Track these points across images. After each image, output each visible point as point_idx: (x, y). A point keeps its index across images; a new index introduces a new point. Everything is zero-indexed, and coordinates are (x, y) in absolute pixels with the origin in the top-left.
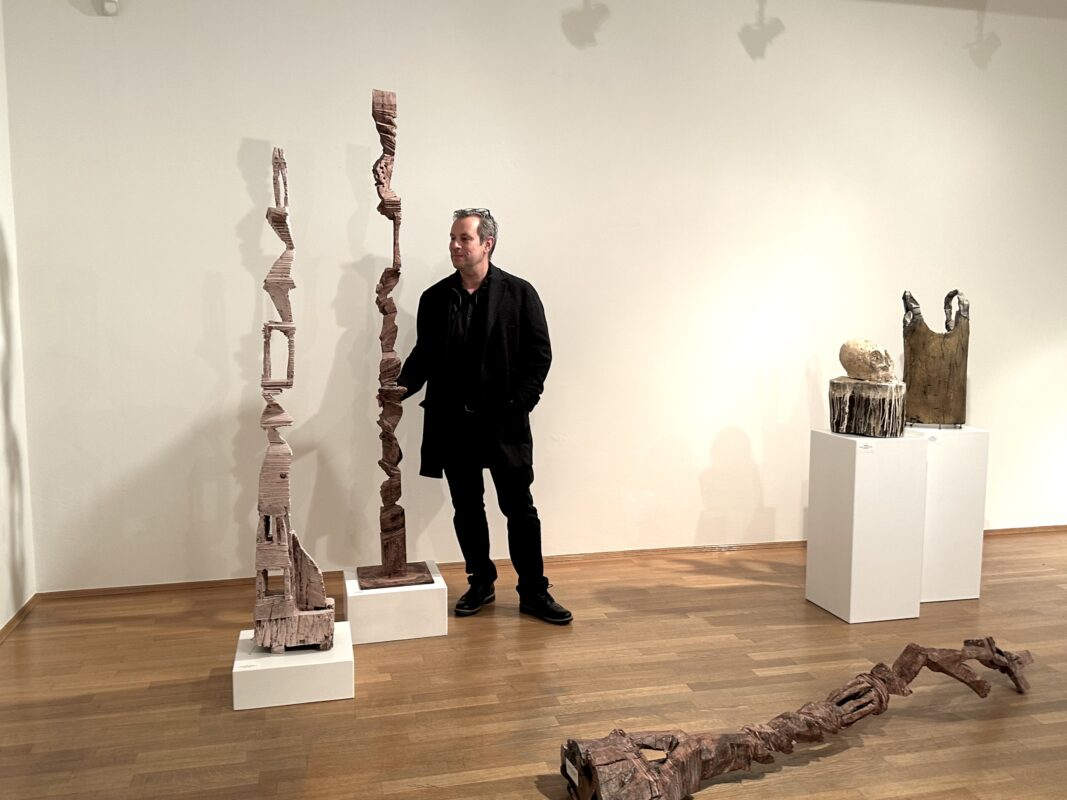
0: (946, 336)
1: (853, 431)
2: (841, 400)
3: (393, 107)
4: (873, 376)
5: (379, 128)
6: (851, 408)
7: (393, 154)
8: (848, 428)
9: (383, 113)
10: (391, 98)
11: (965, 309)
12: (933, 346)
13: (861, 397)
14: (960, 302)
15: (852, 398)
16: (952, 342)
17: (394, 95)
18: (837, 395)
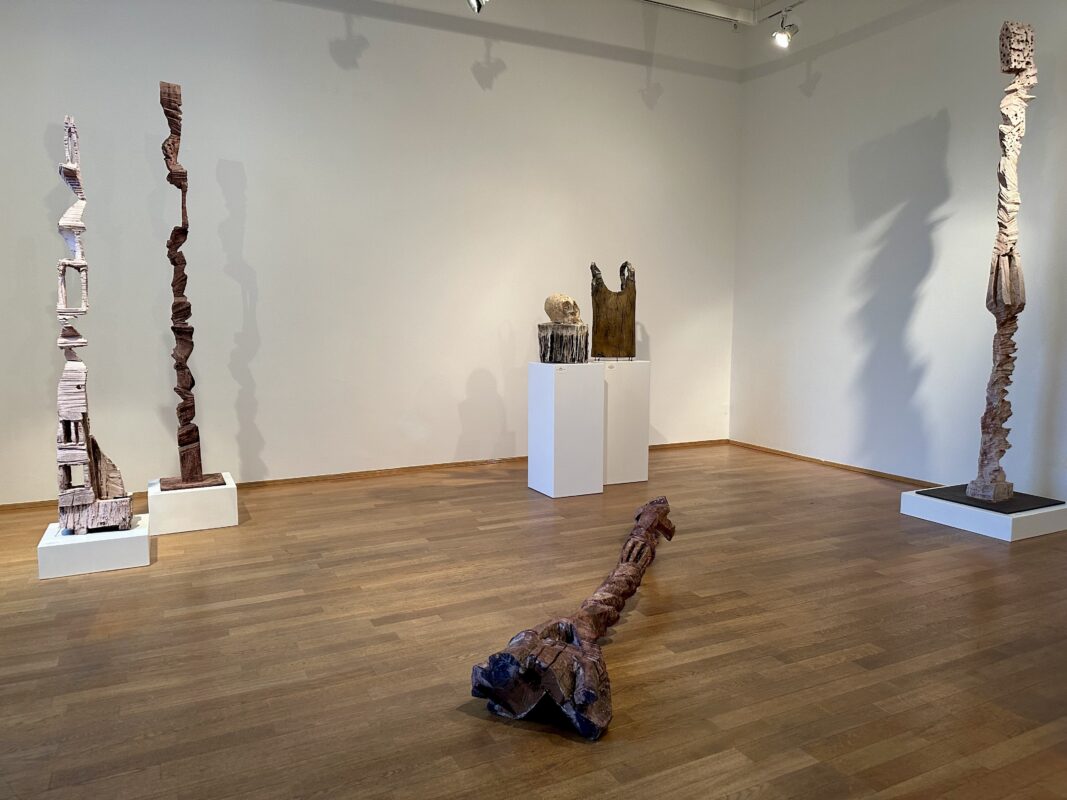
0: (619, 294)
1: (552, 360)
2: (545, 338)
3: (178, 96)
4: (566, 320)
5: (167, 113)
6: (552, 343)
7: (179, 135)
8: (551, 358)
9: (170, 101)
10: (176, 90)
11: (633, 274)
12: (611, 300)
13: (557, 335)
14: (628, 270)
15: (552, 336)
16: (624, 298)
17: (179, 87)
18: (543, 335)
